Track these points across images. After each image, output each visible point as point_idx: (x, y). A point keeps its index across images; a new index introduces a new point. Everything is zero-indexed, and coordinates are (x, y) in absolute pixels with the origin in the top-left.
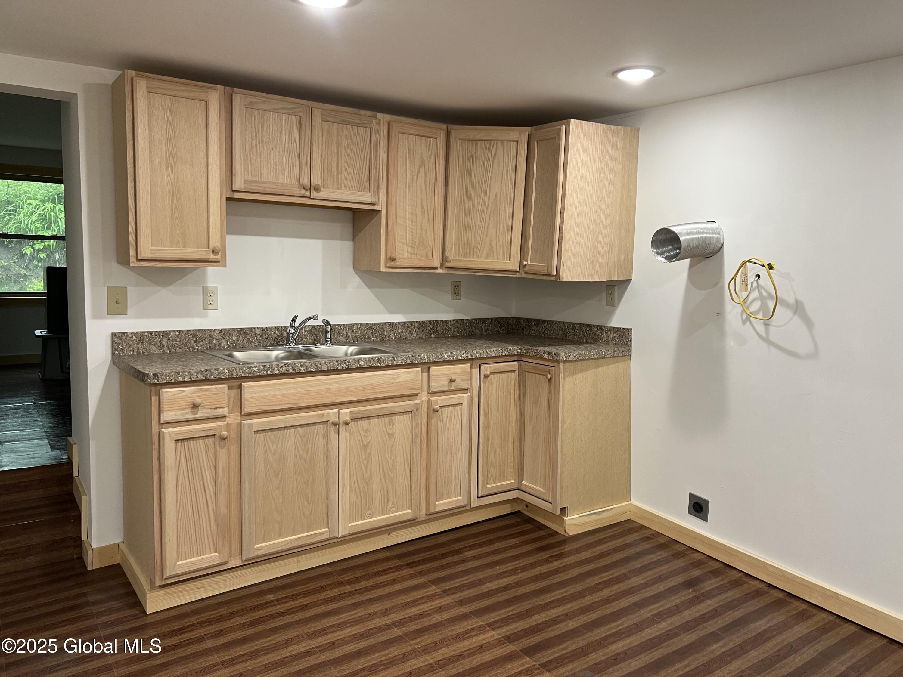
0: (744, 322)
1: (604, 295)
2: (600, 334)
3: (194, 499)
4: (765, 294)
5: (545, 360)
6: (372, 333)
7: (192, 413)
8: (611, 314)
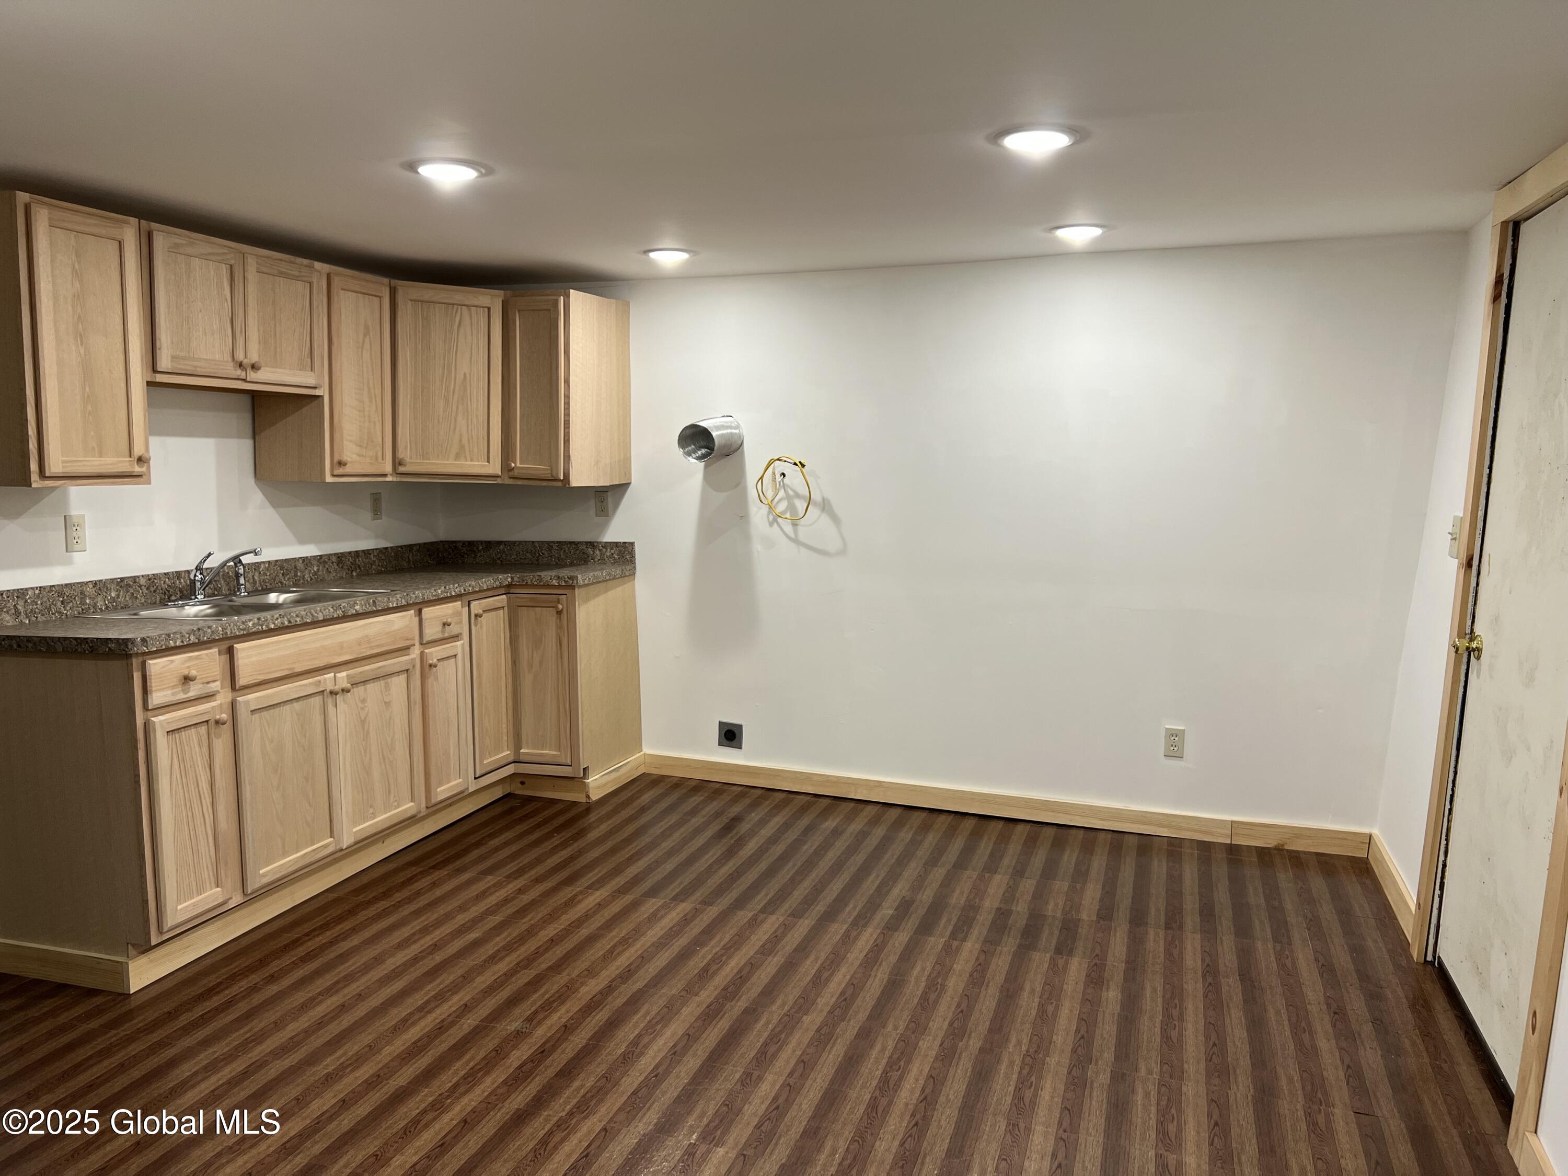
0: (771, 524)
1: (592, 503)
2: (592, 553)
3: (190, 814)
4: (791, 493)
5: (554, 587)
6: (283, 574)
7: (185, 691)
8: (604, 526)
